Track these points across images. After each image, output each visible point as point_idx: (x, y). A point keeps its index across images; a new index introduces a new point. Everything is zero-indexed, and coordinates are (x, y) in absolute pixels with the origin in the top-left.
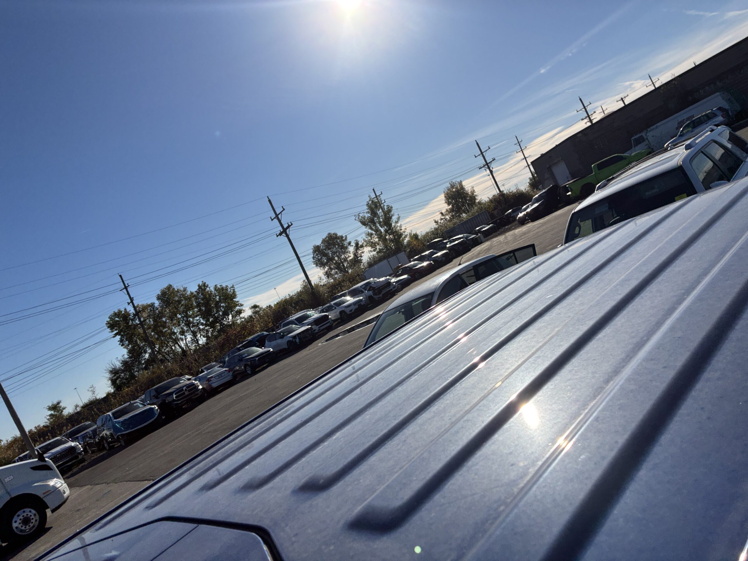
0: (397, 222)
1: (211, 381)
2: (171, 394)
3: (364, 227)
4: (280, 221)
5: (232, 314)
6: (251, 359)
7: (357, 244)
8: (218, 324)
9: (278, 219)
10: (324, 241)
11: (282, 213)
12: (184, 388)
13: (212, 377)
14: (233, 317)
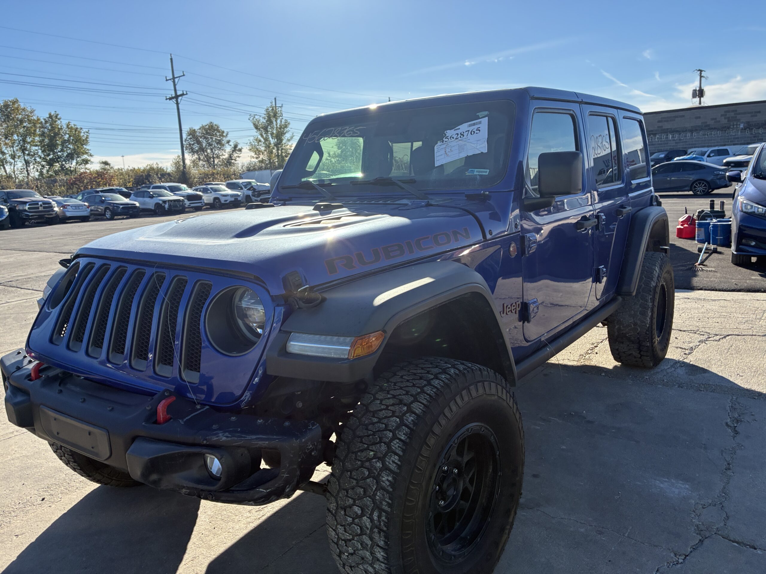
0: (289, 140)
1: (66, 208)
2: (25, 203)
3: (255, 130)
4: (175, 85)
5: (76, 160)
6: (115, 205)
7: (236, 146)
8: (57, 164)
9: (174, 82)
10: (203, 128)
11: (181, 78)
12: (40, 203)
13: (69, 205)
14: (77, 163)
